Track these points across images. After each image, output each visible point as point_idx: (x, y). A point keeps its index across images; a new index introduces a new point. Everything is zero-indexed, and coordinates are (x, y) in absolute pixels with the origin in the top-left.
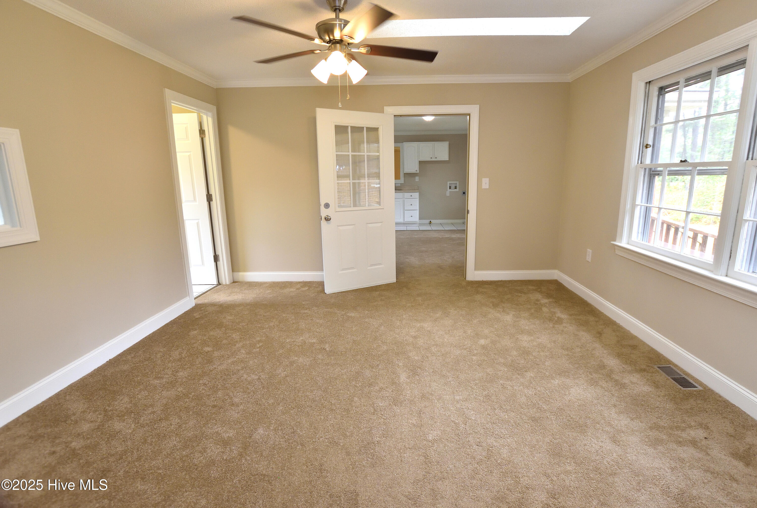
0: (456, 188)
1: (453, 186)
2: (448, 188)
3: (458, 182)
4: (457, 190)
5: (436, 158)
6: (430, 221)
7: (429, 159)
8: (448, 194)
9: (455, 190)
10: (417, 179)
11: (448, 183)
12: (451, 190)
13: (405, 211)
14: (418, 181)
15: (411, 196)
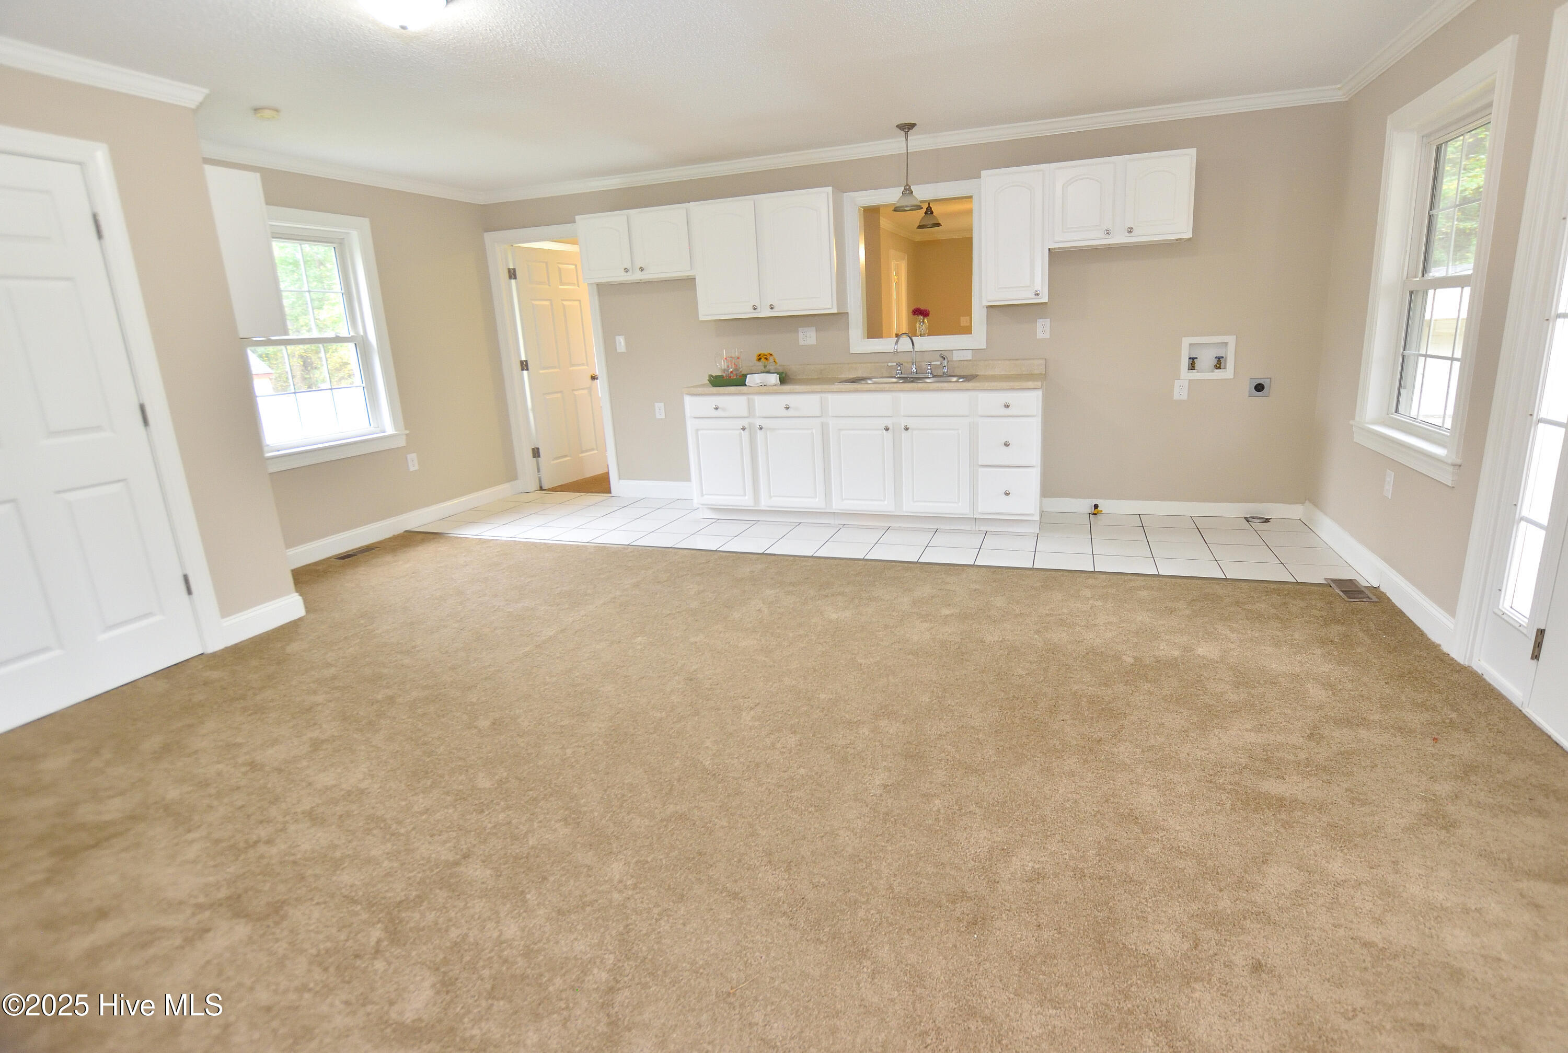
0: (1219, 363)
1: (1206, 359)
2: (1185, 363)
3: (1231, 340)
4: (1227, 373)
5: (1130, 230)
6: (1096, 506)
7: (1094, 238)
8: (1180, 391)
9: (1218, 374)
10: (1043, 328)
11: (1186, 341)
12: (1194, 375)
13: (980, 470)
14: (1047, 336)
15: (1007, 406)
